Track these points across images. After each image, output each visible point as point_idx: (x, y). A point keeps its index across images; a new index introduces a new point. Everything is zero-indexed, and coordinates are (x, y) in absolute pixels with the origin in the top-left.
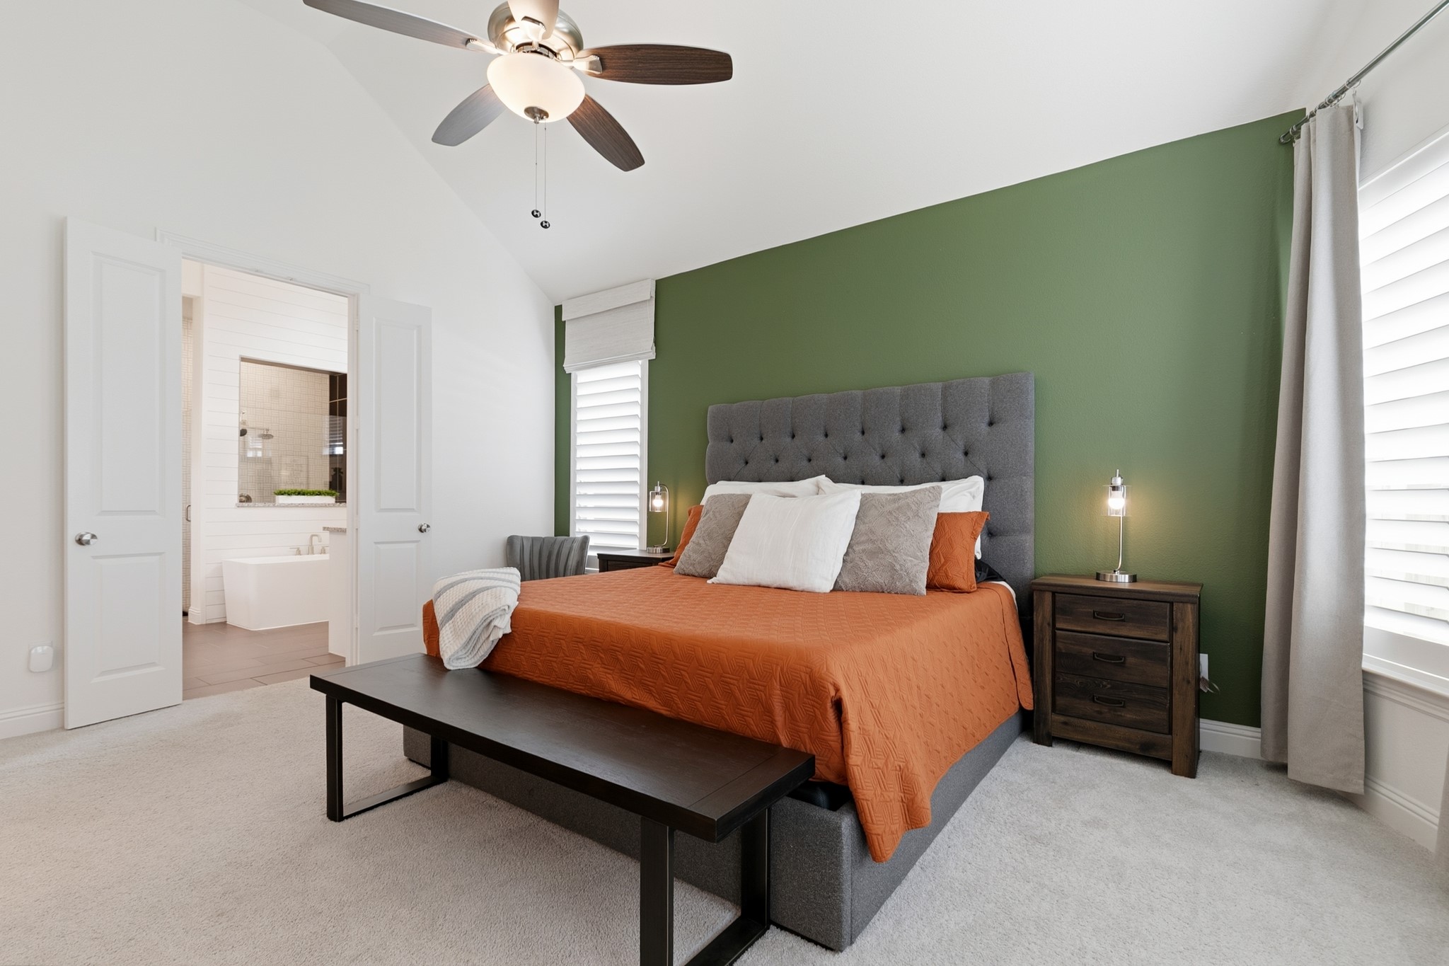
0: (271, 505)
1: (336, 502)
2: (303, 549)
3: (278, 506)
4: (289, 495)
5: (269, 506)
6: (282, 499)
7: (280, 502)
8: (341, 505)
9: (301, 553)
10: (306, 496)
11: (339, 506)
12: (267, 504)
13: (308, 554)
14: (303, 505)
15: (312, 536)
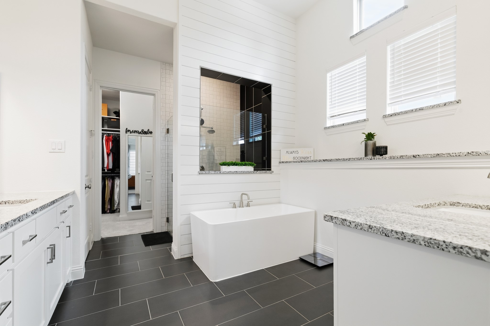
0: (219, 172)
1: (254, 170)
2: (237, 203)
3: (223, 173)
4: (228, 165)
5: (217, 173)
6: (224, 168)
7: (224, 170)
8: (258, 172)
9: (236, 206)
10: (238, 166)
11: (256, 173)
12: (216, 172)
13: (240, 207)
14: (236, 173)
15: (243, 194)
